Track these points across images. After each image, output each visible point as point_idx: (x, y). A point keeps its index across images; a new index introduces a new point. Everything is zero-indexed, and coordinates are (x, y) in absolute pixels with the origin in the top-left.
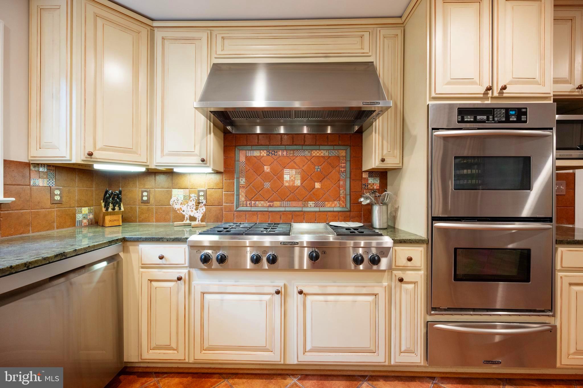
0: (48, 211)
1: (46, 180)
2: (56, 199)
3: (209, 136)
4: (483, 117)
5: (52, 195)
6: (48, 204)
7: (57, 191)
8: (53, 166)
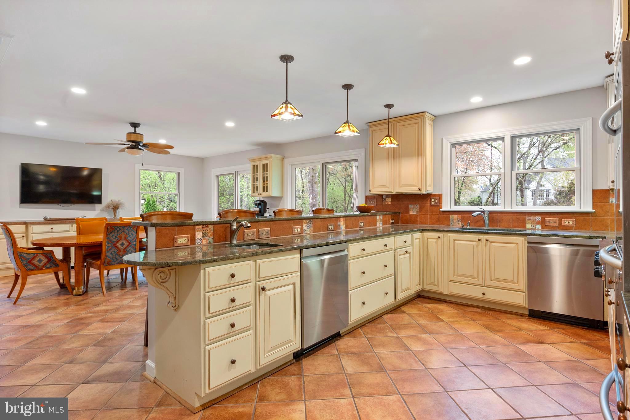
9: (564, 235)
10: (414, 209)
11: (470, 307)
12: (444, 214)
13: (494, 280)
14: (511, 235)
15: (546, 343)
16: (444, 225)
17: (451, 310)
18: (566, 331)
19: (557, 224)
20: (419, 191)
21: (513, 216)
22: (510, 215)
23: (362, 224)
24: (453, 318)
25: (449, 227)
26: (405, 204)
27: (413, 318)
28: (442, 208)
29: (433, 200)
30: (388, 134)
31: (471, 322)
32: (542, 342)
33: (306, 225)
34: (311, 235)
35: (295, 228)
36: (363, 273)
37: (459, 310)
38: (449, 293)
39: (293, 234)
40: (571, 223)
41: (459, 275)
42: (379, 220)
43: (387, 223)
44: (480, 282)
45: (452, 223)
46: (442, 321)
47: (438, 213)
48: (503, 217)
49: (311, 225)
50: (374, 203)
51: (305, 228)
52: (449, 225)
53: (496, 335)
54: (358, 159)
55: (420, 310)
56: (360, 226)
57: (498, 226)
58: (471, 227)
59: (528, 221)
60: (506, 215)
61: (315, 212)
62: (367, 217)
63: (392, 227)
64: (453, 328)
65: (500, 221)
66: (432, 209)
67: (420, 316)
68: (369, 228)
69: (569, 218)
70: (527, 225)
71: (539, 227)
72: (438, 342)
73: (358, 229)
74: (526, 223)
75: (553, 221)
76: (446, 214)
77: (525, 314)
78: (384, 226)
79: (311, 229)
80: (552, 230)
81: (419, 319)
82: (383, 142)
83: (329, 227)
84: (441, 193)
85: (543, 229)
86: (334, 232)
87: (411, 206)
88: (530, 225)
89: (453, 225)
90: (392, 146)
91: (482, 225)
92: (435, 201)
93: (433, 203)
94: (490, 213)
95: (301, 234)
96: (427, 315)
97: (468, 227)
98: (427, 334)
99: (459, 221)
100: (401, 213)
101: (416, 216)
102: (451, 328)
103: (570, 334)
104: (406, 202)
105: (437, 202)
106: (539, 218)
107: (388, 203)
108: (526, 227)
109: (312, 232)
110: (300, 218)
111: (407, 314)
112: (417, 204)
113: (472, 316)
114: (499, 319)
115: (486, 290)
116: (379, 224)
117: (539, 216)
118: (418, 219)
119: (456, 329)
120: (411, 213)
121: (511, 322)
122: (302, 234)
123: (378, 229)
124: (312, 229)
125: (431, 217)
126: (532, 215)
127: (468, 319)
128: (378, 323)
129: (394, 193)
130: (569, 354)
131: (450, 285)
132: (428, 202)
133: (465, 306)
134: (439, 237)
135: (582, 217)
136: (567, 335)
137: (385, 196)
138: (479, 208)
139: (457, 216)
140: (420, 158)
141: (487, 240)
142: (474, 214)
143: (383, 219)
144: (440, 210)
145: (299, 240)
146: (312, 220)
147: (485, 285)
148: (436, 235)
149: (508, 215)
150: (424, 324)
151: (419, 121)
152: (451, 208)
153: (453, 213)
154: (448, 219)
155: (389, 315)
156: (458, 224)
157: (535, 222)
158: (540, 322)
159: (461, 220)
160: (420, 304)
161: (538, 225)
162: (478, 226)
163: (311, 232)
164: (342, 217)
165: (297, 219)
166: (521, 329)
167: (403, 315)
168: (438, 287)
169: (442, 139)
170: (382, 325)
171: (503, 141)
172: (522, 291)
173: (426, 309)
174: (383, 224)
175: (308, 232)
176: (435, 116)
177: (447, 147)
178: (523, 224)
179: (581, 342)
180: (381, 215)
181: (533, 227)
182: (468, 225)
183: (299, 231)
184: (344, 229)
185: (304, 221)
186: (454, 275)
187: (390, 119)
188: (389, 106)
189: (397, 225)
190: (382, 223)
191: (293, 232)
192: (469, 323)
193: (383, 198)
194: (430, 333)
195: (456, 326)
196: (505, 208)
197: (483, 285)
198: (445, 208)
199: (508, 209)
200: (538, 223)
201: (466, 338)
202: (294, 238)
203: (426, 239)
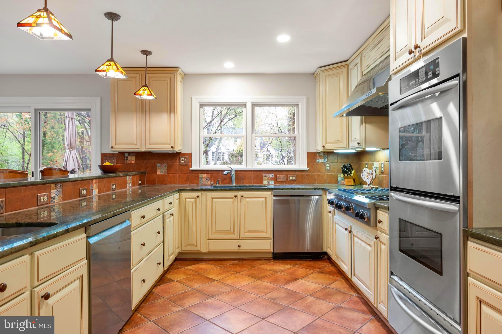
0: (324, 175)
1: (323, 160)
2: (327, 169)
3: (362, 126)
4: (412, 83)
5: (325, 167)
6: (324, 171)
7: (328, 165)
8: (326, 152)
9: (298, 188)
10: (161, 168)
11: (227, 261)
12: (194, 173)
13: (247, 232)
14: (261, 190)
15: (299, 279)
16: (193, 184)
17: (213, 268)
18: (303, 266)
19: (285, 179)
20: (172, 150)
21: (254, 174)
22: (251, 173)
23: (114, 187)
24: (221, 275)
25: (198, 186)
26: (152, 163)
27: (186, 285)
28: (191, 167)
29: (182, 159)
30: (146, 84)
31: (237, 275)
32: (297, 279)
33: (54, 191)
34: (60, 205)
35: (41, 196)
36: (143, 245)
37: (220, 266)
38: (208, 251)
39: (38, 205)
40: (294, 178)
41: (217, 232)
42: (129, 181)
43: (135, 184)
44: (236, 236)
45: (201, 182)
46: (213, 280)
47: (187, 172)
48: (245, 174)
49: (61, 190)
50: (114, 161)
51: (53, 195)
52: (198, 184)
53: (263, 282)
54: (91, 109)
55: (185, 274)
56: (112, 190)
57: (242, 183)
58: (220, 185)
59: (264, 178)
60: (248, 173)
61: (43, 173)
62: (118, 178)
63: (139, 189)
64: (227, 285)
65: (243, 178)
66: (181, 168)
67: (190, 280)
68: (120, 191)
69: (292, 175)
70: (264, 181)
71: (272, 182)
72: (225, 303)
73: (110, 192)
74: (263, 180)
75: (281, 177)
76: (196, 173)
77: (270, 258)
78: (133, 188)
79: (60, 196)
80: (282, 184)
81: (191, 284)
82: (141, 92)
83: (81, 192)
84: (190, 152)
85: (275, 184)
86: (86, 199)
87: (158, 165)
88: (266, 181)
89: (202, 184)
90: (151, 98)
91: (228, 182)
92: (184, 160)
93: (182, 162)
94: (236, 171)
95: (47, 204)
96: (196, 277)
97: (217, 185)
98: (209, 298)
99: (207, 180)
100: (147, 173)
101: (164, 176)
102: (226, 285)
103: (306, 267)
104: (153, 161)
105: (186, 161)
106: (272, 175)
107: (131, 162)
108: (263, 183)
109: (62, 200)
110: (48, 182)
111: (176, 281)
112: (166, 163)
113: (235, 269)
114: (255, 267)
115: (241, 242)
116: (129, 185)
117: (272, 173)
118: (167, 179)
119: (230, 285)
120: (159, 172)
121: (265, 267)
122: (50, 203)
123: (128, 191)
124: (62, 196)
125: (180, 176)
126: (267, 173)
127: (233, 272)
128: (153, 300)
129: (143, 150)
130: (318, 283)
131: (208, 242)
132: (177, 161)
133: (223, 261)
134: (198, 197)
135: (300, 174)
136: (305, 268)
137: (128, 154)
138: (228, 167)
139: (206, 174)
140: (172, 115)
141: (242, 196)
142: (225, 173)
143: (132, 179)
144: (190, 169)
145: (46, 213)
146: (61, 184)
147: (240, 238)
148: (195, 194)
149: (249, 173)
150: (200, 288)
151: (172, 76)
152: (199, 167)
153: (202, 172)
154: (198, 178)
155: (159, 288)
156: (207, 182)
157: (269, 179)
158: (283, 262)
159: (209, 179)
160: (182, 268)
161: (272, 181)
162: (225, 184)
163: (60, 200)
164: (94, 179)
165: (44, 183)
166: (276, 272)
167: (172, 284)
168: (197, 246)
169: (191, 98)
170: (159, 301)
171: (245, 107)
172: (270, 238)
173: (190, 272)
174: (132, 186)
175: (56, 200)
176: (185, 74)
177: (196, 106)
178: (261, 180)
179: (317, 272)
180: (131, 175)
181: (268, 183)
182: (217, 183)
183: (46, 200)
184: (97, 193)
185: (52, 185)
186: (212, 233)
187: (147, 67)
188: (146, 53)
189: (144, 186)
190: (131, 184)
191: (37, 202)
192: (236, 277)
193: (125, 156)
194: (212, 296)
195: (229, 282)
196: (246, 167)
197: (239, 238)
198: (194, 167)
199: (249, 167)
200: (272, 179)
201: (245, 292)
202: (39, 210)
203: (184, 199)
